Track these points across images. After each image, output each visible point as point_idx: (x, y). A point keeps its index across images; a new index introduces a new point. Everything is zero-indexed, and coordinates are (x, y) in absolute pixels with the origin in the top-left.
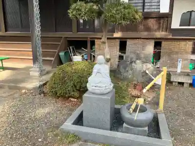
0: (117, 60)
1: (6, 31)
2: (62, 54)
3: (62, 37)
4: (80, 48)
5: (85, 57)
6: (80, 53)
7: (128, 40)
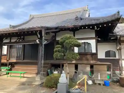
0: (74, 73)
1: (23, 60)
2: (49, 71)
3: (49, 63)
4: (57, 68)
5: (59, 72)
6: (57, 70)
7: (78, 65)
